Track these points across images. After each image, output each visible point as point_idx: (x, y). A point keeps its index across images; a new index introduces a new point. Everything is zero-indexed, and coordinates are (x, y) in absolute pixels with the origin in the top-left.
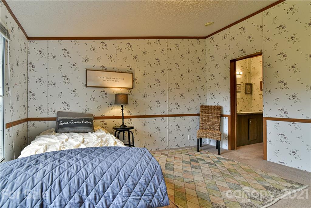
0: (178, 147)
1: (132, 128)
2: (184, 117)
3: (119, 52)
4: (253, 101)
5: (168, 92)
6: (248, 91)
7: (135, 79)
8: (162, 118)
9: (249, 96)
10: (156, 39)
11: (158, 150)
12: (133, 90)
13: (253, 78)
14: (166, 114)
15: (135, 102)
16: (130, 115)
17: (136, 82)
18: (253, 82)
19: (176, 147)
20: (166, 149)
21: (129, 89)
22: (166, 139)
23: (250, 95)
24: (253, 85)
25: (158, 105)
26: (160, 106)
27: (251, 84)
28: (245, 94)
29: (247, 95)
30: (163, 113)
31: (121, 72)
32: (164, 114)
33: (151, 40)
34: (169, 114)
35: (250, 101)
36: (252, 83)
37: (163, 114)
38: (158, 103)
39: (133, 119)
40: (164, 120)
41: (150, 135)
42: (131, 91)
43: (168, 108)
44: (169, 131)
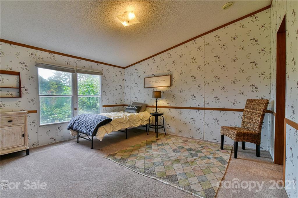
0: (216, 142)
1: (163, 114)
2: (226, 111)
3: (162, 62)
5: (204, 86)
7: (174, 79)
8: (197, 110)
10: (192, 41)
11: (192, 138)
12: (172, 87)
14: (202, 107)
15: (173, 96)
16: (169, 106)
17: (174, 81)
19: (214, 141)
20: (202, 139)
21: (168, 87)
22: (202, 130)
25: (194, 98)
26: (195, 99)
30: (199, 105)
31: (164, 76)
32: (200, 107)
33: (186, 44)
34: (205, 107)
37: (198, 107)
38: (194, 96)
39: (171, 109)
40: (199, 112)
41: (186, 124)
42: (170, 88)
43: (204, 102)
44: (205, 123)
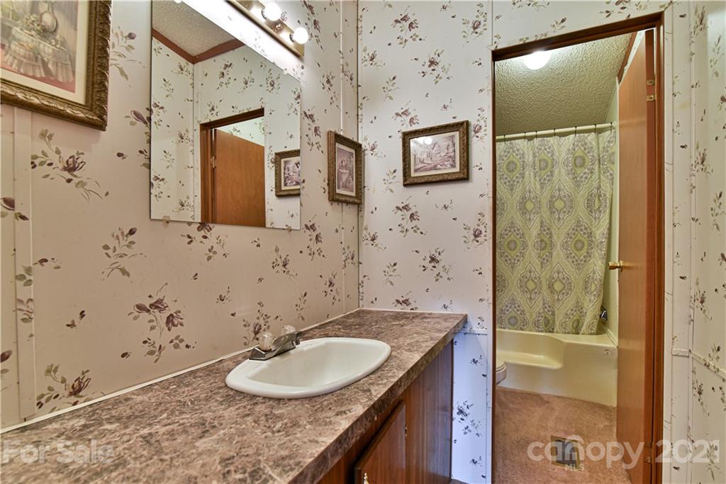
4: (366, 247)
6: (345, 187)
9: (349, 213)
13: (366, 115)
18: (366, 139)
23: (353, 209)
24: (368, 153)
27: (357, 147)
28: (327, 203)
29: (335, 204)
35: (353, 248)
36: (360, 142)
